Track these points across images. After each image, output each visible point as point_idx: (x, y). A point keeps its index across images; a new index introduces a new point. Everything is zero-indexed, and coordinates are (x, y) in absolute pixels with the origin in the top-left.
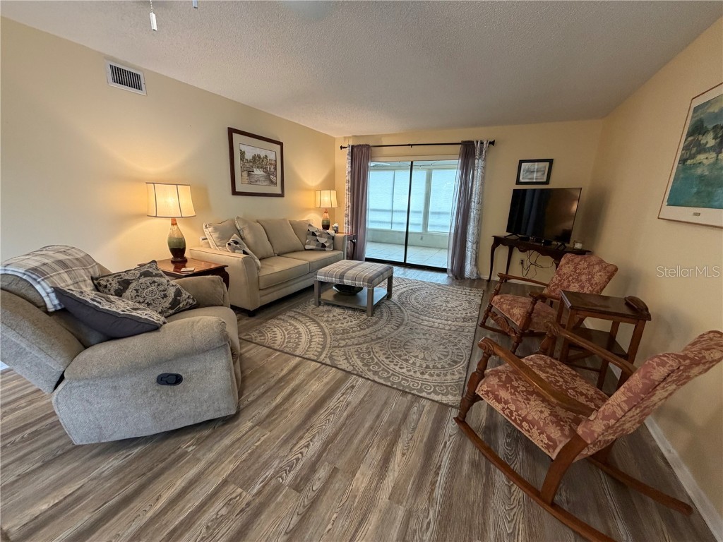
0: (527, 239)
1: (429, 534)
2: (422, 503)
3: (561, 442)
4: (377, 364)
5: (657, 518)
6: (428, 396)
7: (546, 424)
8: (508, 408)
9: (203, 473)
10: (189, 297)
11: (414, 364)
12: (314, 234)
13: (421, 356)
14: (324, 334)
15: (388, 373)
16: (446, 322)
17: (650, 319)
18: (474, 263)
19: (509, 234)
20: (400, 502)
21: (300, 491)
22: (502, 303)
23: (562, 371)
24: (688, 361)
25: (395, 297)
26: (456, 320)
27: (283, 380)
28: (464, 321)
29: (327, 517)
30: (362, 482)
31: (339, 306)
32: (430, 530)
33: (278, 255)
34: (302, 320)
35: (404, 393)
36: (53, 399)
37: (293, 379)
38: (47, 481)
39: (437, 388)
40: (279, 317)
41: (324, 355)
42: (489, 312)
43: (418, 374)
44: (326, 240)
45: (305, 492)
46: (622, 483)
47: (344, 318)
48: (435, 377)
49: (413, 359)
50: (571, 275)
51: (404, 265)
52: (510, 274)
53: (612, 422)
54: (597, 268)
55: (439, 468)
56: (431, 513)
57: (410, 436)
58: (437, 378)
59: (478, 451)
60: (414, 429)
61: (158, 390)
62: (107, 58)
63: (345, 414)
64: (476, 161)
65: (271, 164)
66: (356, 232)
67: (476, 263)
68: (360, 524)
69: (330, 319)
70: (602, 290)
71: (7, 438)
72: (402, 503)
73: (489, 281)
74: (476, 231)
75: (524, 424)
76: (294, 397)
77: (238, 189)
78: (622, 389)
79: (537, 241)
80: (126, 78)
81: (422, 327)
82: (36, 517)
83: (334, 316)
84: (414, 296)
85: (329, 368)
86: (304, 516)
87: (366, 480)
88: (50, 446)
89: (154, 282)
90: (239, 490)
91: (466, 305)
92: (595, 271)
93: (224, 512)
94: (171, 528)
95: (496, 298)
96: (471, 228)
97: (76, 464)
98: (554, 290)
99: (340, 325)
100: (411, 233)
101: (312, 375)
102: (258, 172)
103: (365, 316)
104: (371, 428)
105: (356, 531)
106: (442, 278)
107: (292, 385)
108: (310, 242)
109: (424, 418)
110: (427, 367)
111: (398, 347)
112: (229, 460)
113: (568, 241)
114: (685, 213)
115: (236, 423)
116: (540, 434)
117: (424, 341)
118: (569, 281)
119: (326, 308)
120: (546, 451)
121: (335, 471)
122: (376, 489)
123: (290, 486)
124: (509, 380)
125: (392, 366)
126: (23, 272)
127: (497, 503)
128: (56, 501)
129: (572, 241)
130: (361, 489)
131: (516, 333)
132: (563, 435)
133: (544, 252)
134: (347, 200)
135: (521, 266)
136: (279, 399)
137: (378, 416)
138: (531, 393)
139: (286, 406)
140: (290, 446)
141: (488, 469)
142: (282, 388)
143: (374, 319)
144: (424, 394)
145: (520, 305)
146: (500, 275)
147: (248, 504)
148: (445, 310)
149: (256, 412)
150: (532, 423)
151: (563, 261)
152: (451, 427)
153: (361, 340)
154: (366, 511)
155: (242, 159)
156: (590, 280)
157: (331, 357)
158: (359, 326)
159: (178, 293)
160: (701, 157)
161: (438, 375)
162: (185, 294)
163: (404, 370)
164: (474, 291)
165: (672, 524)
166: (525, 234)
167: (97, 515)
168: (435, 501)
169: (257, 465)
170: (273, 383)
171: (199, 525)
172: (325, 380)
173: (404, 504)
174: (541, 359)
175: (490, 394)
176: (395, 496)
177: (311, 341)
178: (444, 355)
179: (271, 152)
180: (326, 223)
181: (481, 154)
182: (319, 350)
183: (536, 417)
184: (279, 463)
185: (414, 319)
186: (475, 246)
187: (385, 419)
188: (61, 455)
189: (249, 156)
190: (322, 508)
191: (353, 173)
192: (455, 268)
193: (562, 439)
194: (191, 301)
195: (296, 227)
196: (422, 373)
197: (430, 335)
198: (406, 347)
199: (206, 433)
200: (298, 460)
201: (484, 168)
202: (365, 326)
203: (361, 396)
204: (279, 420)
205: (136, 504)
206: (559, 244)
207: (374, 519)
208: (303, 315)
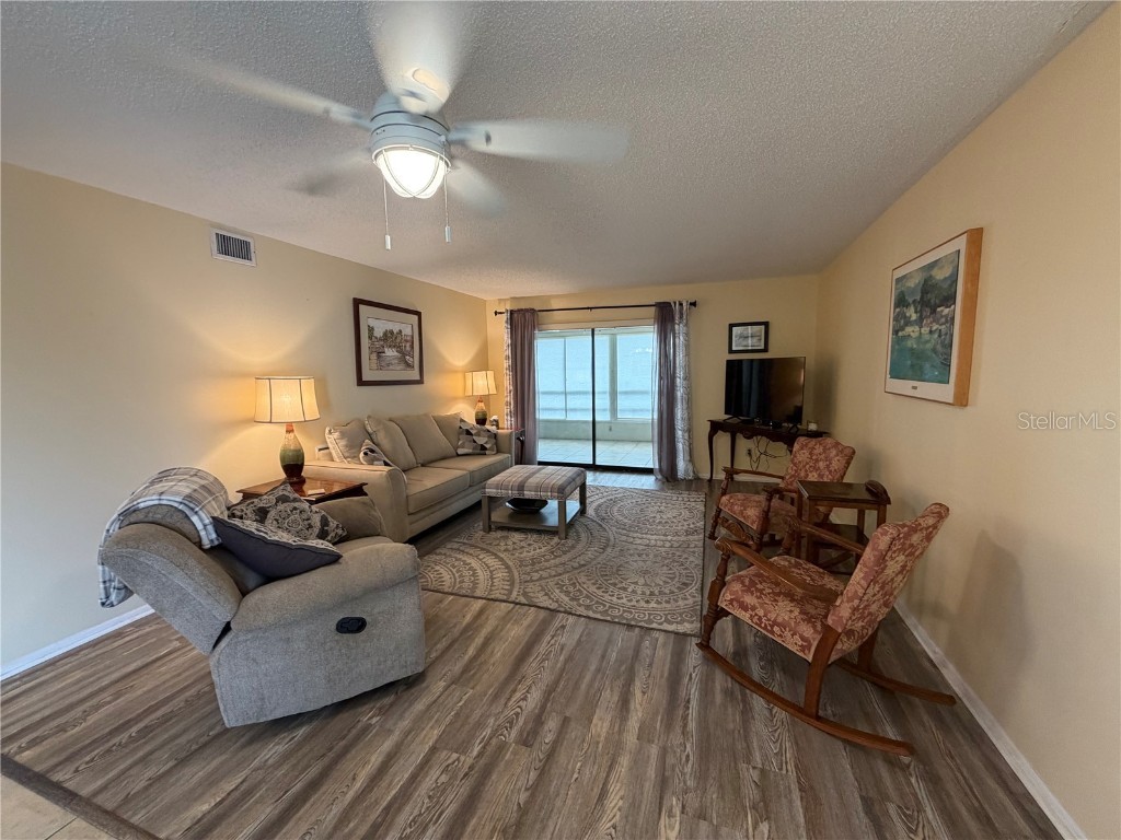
0: (752, 422)
1: (690, 765)
2: (676, 738)
3: (814, 639)
4: (587, 597)
5: (926, 718)
6: (660, 627)
7: (797, 624)
8: (756, 615)
9: (402, 742)
10: (337, 527)
11: (634, 592)
12: (468, 433)
13: (642, 581)
14: (508, 567)
15: (605, 606)
16: (664, 538)
17: (890, 503)
18: (688, 458)
19: (728, 416)
20: (650, 741)
21: (531, 746)
22: (731, 504)
23: (808, 570)
24: (906, 529)
25: (590, 511)
26: (677, 534)
27: (470, 630)
28: (687, 535)
29: (570, 767)
30: (602, 727)
31: (517, 530)
32: (690, 763)
33: (423, 465)
34: (471, 552)
35: (630, 627)
36: (212, 662)
37: (481, 626)
38: (195, 779)
39: (669, 617)
40: (438, 551)
41: (515, 593)
42: (718, 519)
43: (643, 604)
44: (486, 439)
45: (536, 745)
46: (889, 690)
47: (529, 545)
48: (664, 605)
49: (633, 586)
50: (807, 463)
51: (594, 467)
52: (736, 467)
53: (856, 602)
54: (834, 452)
55: (688, 701)
56: (688, 746)
57: (647, 673)
58: (668, 606)
59: (729, 679)
60: (650, 665)
61: (337, 641)
62: (213, 225)
63: (562, 658)
64: (677, 327)
65: (406, 341)
66: (523, 425)
67: (691, 459)
68: (611, 768)
69: (511, 548)
70: (842, 477)
71: (108, 741)
72: (653, 742)
73: (710, 480)
74: (686, 415)
75: (776, 629)
76: (491, 646)
77: (365, 378)
78: (859, 566)
79: (763, 424)
80: (233, 247)
81: (635, 546)
82: (199, 820)
83: (514, 543)
84: (616, 509)
85: (527, 608)
86: (542, 770)
87: (606, 724)
88: (177, 742)
89: (295, 509)
90: (455, 756)
91: (686, 514)
92: (832, 455)
93: (444, 778)
94: (385, 804)
95: (724, 499)
96: (679, 413)
97: (224, 757)
98: (791, 484)
99: (525, 554)
100: (600, 422)
101: (506, 619)
102: (390, 353)
103: (556, 539)
104: (598, 670)
105: (608, 776)
106: (648, 482)
107: (484, 632)
108: (464, 443)
109: (660, 652)
110: (652, 594)
111: (610, 574)
112: (430, 725)
113: (800, 421)
114: (904, 386)
115: (424, 685)
116: (792, 635)
117: (641, 564)
118: (806, 471)
119: (499, 534)
120: (801, 654)
121: (566, 721)
122: (620, 732)
123: (516, 743)
124: (753, 583)
125: (607, 597)
126: (180, 500)
127: (759, 727)
128: (219, 799)
129: (804, 422)
130: (603, 735)
131: (753, 540)
132: (816, 631)
133: (775, 436)
134: (507, 383)
135: (748, 458)
136: (471, 651)
137: (603, 657)
138: (779, 594)
139: (482, 658)
140: (503, 701)
141: (744, 695)
142: (471, 638)
143: (570, 542)
144: (654, 626)
145: (755, 504)
146: (725, 470)
147: (471, 768)
148: (660, 522)
149: (446, 669)
150: (783, 626)
151: (796, 447)
152: (694, 656)
153: (560, 570)
154: (614, 755)
155: (370, 338)
156: (828, 466)
157: (525, 594)
158: (552, 553)
159: (324, 522)
160: (909, 330)
161: (667, 602)
162: (333, 523)
163: (624, 601)
164: (694, 495)
165: (940, 721)
166: (748, 415)
167: (281, 806)
168: (690, 735)
169: (467, 728)
170: (458, 634)
171: (419, 796)
172: (526, 623)
173: (656, 741)
174: (786, 560)
175: (734, 603)
176: (645, 735)
177: (492, 578)
178: (670, 578)
179: (405, 326)
180: (481, 416)
181: (681, 317)
182: (507, 587)
183: (786, 618)
184: (495, 721)
185: (624, 538)
186: (686, 435)
187: (613, 659)
188: (196, 750)
189: (379, 333)
190: (562, 758)
191: (514, 346)
192: (664, 467)
193: (815, 636)
194: (340, 532)
195: (443, 424)
196: (647, 602)
197: (647, 555)
198: (620, 573)
199: (387, 700)
200: (517, 714)
201: (687, 334)
202: (560, 553)
203: (577, 637)
204: (478, 675)
205: (329, 787)
206: (791, 425)
207: (625, 761)
208: (471, 546)
